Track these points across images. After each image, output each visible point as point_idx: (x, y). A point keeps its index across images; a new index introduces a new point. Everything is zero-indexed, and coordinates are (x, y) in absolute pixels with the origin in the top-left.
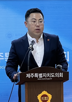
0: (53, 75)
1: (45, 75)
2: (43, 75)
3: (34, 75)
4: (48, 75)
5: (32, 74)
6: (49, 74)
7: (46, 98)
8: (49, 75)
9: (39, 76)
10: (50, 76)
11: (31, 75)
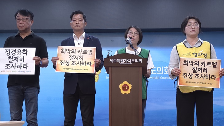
0: (133, 61)
1: (126, 60)
2: (124, 60)
3: (117, 60)
6: (130, 59)
8: (130, 61)
9: (121, 62)
11: (113, 60)
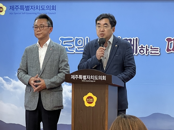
4: (92, 78)
5: (77, 76)
7: (91, 99)
10: (93, 78)
